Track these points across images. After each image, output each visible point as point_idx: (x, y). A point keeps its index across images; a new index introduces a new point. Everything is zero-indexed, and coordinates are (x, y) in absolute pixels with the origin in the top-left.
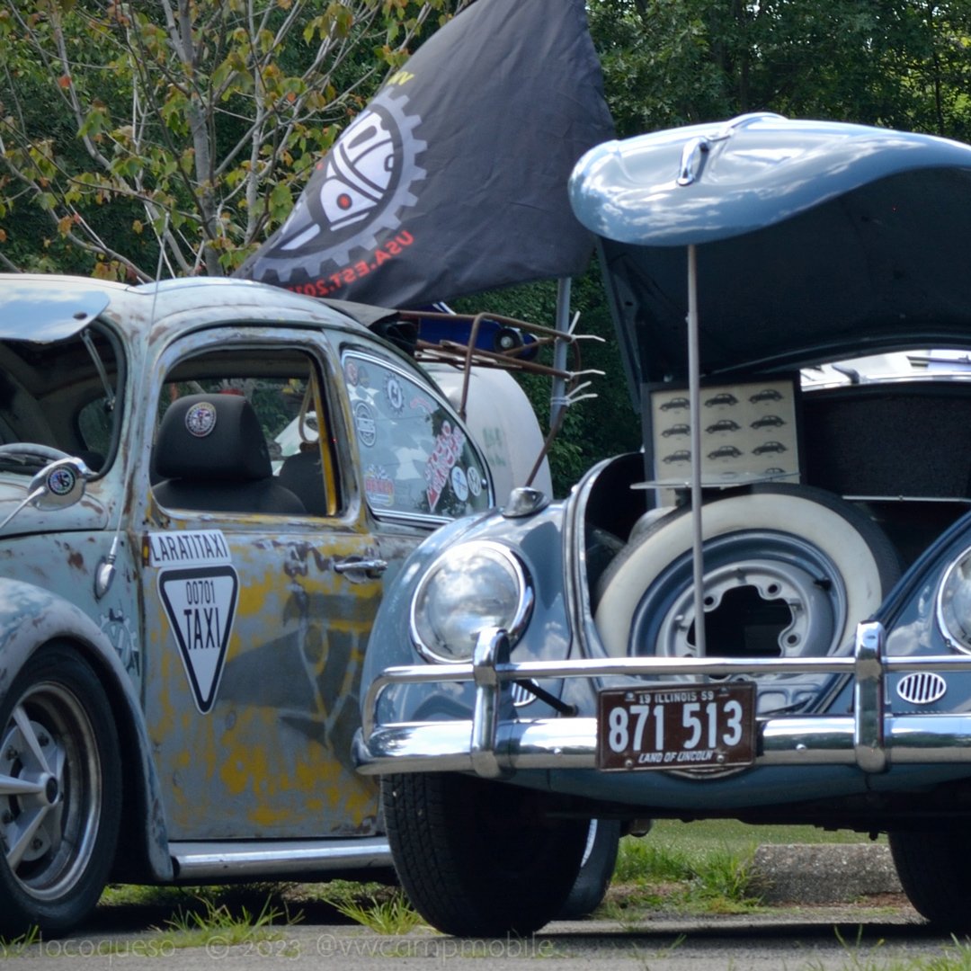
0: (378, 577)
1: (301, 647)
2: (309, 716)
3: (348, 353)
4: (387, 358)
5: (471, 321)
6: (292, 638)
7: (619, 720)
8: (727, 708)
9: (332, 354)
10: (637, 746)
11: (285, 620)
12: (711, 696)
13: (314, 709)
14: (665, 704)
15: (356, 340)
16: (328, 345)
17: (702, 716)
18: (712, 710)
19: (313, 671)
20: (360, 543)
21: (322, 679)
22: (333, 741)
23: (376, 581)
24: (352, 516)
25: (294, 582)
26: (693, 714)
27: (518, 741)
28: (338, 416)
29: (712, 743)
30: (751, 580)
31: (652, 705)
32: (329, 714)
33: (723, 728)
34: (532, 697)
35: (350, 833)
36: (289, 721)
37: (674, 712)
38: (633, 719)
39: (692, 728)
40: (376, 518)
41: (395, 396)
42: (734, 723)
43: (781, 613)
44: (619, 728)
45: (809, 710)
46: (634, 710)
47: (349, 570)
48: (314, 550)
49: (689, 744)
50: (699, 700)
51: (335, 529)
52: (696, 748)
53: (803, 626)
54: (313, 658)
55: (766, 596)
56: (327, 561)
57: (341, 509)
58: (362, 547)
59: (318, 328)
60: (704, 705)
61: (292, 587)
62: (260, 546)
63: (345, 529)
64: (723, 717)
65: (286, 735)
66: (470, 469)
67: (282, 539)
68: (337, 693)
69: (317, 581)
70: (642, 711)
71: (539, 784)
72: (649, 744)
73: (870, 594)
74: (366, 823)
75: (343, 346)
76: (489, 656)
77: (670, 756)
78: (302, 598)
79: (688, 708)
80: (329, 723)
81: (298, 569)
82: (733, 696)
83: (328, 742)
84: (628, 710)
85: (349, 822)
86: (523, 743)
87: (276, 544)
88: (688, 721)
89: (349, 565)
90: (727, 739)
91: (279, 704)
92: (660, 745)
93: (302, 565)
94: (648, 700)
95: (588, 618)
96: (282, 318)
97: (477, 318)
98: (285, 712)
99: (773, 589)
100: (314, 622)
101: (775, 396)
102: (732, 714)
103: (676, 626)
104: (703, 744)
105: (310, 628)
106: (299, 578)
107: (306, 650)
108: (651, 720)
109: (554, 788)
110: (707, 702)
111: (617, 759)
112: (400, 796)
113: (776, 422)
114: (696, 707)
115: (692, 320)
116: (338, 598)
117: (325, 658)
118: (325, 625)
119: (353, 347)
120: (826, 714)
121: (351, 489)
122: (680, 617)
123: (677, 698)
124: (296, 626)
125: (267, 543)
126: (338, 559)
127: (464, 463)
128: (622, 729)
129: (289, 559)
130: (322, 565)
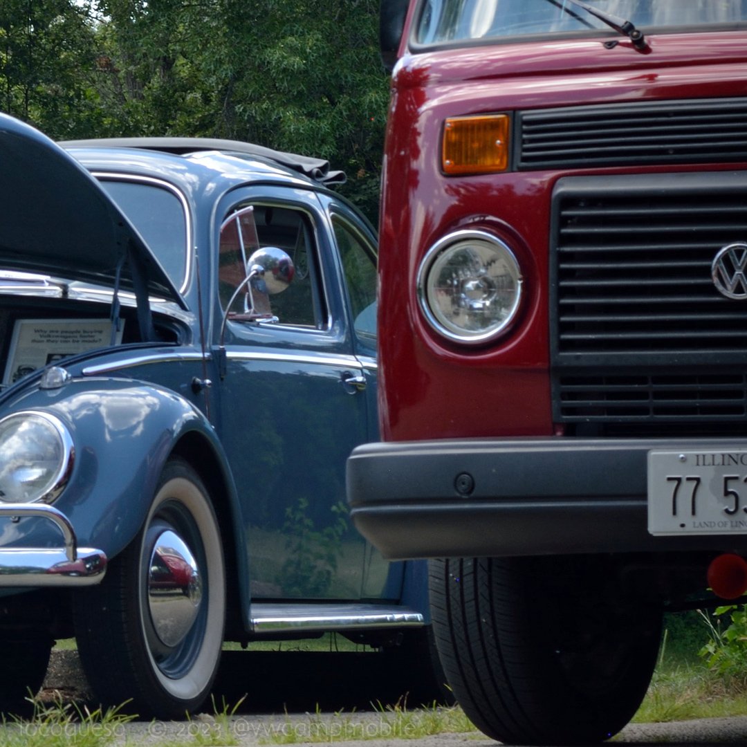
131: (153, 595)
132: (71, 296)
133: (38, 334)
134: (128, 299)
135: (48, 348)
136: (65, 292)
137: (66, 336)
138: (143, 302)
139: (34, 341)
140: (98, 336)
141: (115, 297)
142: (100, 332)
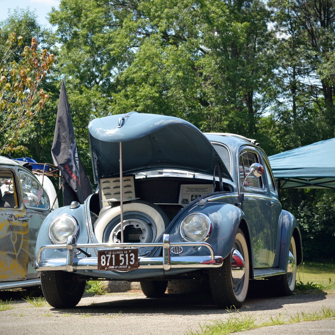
0: (27, 222)
1: (11, 238)
2: (13, 253)
3: (20, 171)
4: (27, 173)
5: (44, 165)
6: (9, 236)
7: (103, 258)
8: (131, 255)
9: (16, 172)
10: (108, 264)
11: (8, 232)
12: (127, 252)
13: (14, 252)
14: (115, 254)
15: (21, 168)
16: (16, 169)
17: (124, 257)
18: (127, 255)
19: (14, 243)
20: (24, 214)
21: (16, 245)
22: (18, 259)
23: (27, 223)
24: (22, 208)
25: (10, 223)
26: (122, 257)
27: (77, 263)
28: (18, 185)
29: (127, 264)
30: (132, 224)
31: (112, 255)
32: (17, 252)
33: (130, 260)
34: (80, 252)
35: (21, 279)
36: (9, 255)
37: (117, 256)
38: (107, 258)
39: (122, 260)
40: (26, 208)
41: (29, 181)
42: (133, 259)
43: (140, 231)
44: (103, 260)
45: (149, 256)
46: (107, 256)
47: (21, 220)
48: (14, 215)
49: (121, 264)
50: (124, 253)
51: (18, 211)
52: (123, 265)
53: (146, 235)
54: (14, 240)
55: (136, 227)
56: (17, 218)
57: (19, 206)
58: (24, 215)
59: (13, 166)
60: (125, 254)
61: (10, 224)
62: (2, 215)
63: (20, 211)
64: (130, 258)
65: (8, 258)
66: (45, 197)
67: (7, 213)
68: (19, 248)
69: (15, 223)
70: (109, 256)
71: (82, 273)
72: (111, 264)
73: (162, 227)
74: (24, 277)
75: (19, 170)
76: (71, 242)
77: (116, 267)
78: (12, 226)
79: (121, 255)
80: (17, 255)
81: (11, 220)
82: (132, 252)
83: (17, 259)
84: (106, 256)
85: (21, 277)
86: (78, 264)
87: (6, 214)
88: (121, 258)
89: (21, 219)
90: (131, 263)
91: (6, 251)
92: (114, 264)
93: (11, 219)
94: (111, 253)
95: (93, 233)
96: (6, 163)
97: (45, 164)
98: (8, 252)
99: (137, 226)
100: (14, 232)
101: (129, 180)
102: (132, 257)
103: (114, 235)
104: (125, 264)
105: (13, 233)
106: (11, 222)
107: (12, 238)
108: (112, 258)
109: (86, 274)
110: (126, 254)
111: (103, 268)
112: (45, 275)
113: (130, 186)
114: (123, 255)
115: (121, 161)
116: (19, 226)
117: (16, 240)
118: (16, 233)
119: (21, 170)
120: (153, 257)
121: (21, 202)
122: (115, 233)
123: (118, 253)
124: (10, 233)
125: (4, 214)
126: (19, 217)
127: (43, 196)
128: (104, 260)
129: (9, 218)
130: (16, 219)
131: (233, 270)
132: (196, 177)
133: (188, 189)
134: (217, 179)
135: (192, 193)
136: (194, 177)
137: (197, 190)
138: (221, 180)
139: (187, 191)
140: (206, 190)
141: (214, 179)
142: (207, 188)
